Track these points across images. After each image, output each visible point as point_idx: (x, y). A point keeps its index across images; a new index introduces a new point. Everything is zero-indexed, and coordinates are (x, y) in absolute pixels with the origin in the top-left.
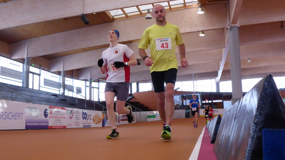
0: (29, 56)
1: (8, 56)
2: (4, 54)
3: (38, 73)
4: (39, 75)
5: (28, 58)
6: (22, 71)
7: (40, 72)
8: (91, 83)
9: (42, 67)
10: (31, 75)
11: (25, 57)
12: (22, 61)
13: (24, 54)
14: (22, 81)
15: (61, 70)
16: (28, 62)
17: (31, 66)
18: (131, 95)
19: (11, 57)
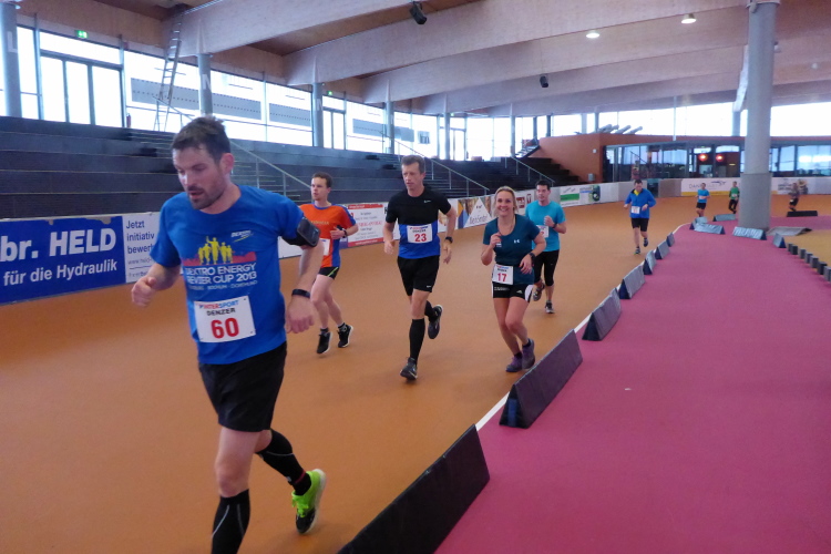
0: (320, 81)
1: (282, 81)
2: (273, 79)
3: (342, 109)
4: (344, 113)
5: (319, 85)
6: (310, 109)
7: (345, 106)
8: (448, 122)
9: (348, 97)
10: (326, 115)
11: (313, 81)
12: (308, 89)
13: (310, 75)
14: (310, 129)
15: (386, 100)
16: (320, 90)
17: (327, 95)
18: (534, 142)
19: (287, 82)
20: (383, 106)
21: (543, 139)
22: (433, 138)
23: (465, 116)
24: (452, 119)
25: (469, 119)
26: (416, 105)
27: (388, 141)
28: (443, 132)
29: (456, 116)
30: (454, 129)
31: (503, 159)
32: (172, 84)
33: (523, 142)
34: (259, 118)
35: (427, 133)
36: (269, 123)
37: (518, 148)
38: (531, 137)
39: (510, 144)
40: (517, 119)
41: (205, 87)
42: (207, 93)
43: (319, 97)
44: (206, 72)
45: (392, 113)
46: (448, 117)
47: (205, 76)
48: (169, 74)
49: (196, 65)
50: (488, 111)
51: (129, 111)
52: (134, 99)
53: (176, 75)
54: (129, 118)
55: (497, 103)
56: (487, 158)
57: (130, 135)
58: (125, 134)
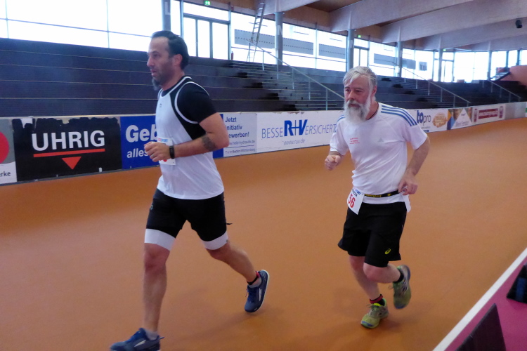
0: (353, 28)
1: (328, 29)
2: (322, 27)
3: (367, 47)
4: (368, 49)
5: (352, 31)
6: (345, 47)
7: (369, 45)
8: (441, 55)
9: (371, 39)
10: (356, 51)
11: (348, 28)
12: (345, 33)
13: (347, 24)
14: (345, 60)
16: (352, 35)
17: (357, 38)
18: (505, 69)
19: (331, 29)
20: (395, 44)
21: (513, 67)
22: (429, 67)
23: (454, 51)
24: (444, 54)
25: (457, 53)
26: (419, 44)
27: (397, 68)
28: (437, 62)
29: (447, 51)
30: (446, 60)
31: (481, 81)
32: (259, 32)
33: (497, 69)
34: (312, 54)
35: (425, 63)
36: (318, 57)
37: (493, 74)
38: (503, 66)
39: (487, 71)
40: (494, 53)
41: (279, 34)
42: (280, 37)
43: (352, 39)
44: (280, 24)
45: (401, 49)
46: (441, 52)
47: (279, 26)
48: (257, 26)
49: (274, 20)
50: (471, 47)
51: (232, 50)
52: (236, 42)
53: (262, 27)
54: (232, 54)
55: (479, 41)
56: (468, 80)
57: (232, 64)
58: (229, 64)
